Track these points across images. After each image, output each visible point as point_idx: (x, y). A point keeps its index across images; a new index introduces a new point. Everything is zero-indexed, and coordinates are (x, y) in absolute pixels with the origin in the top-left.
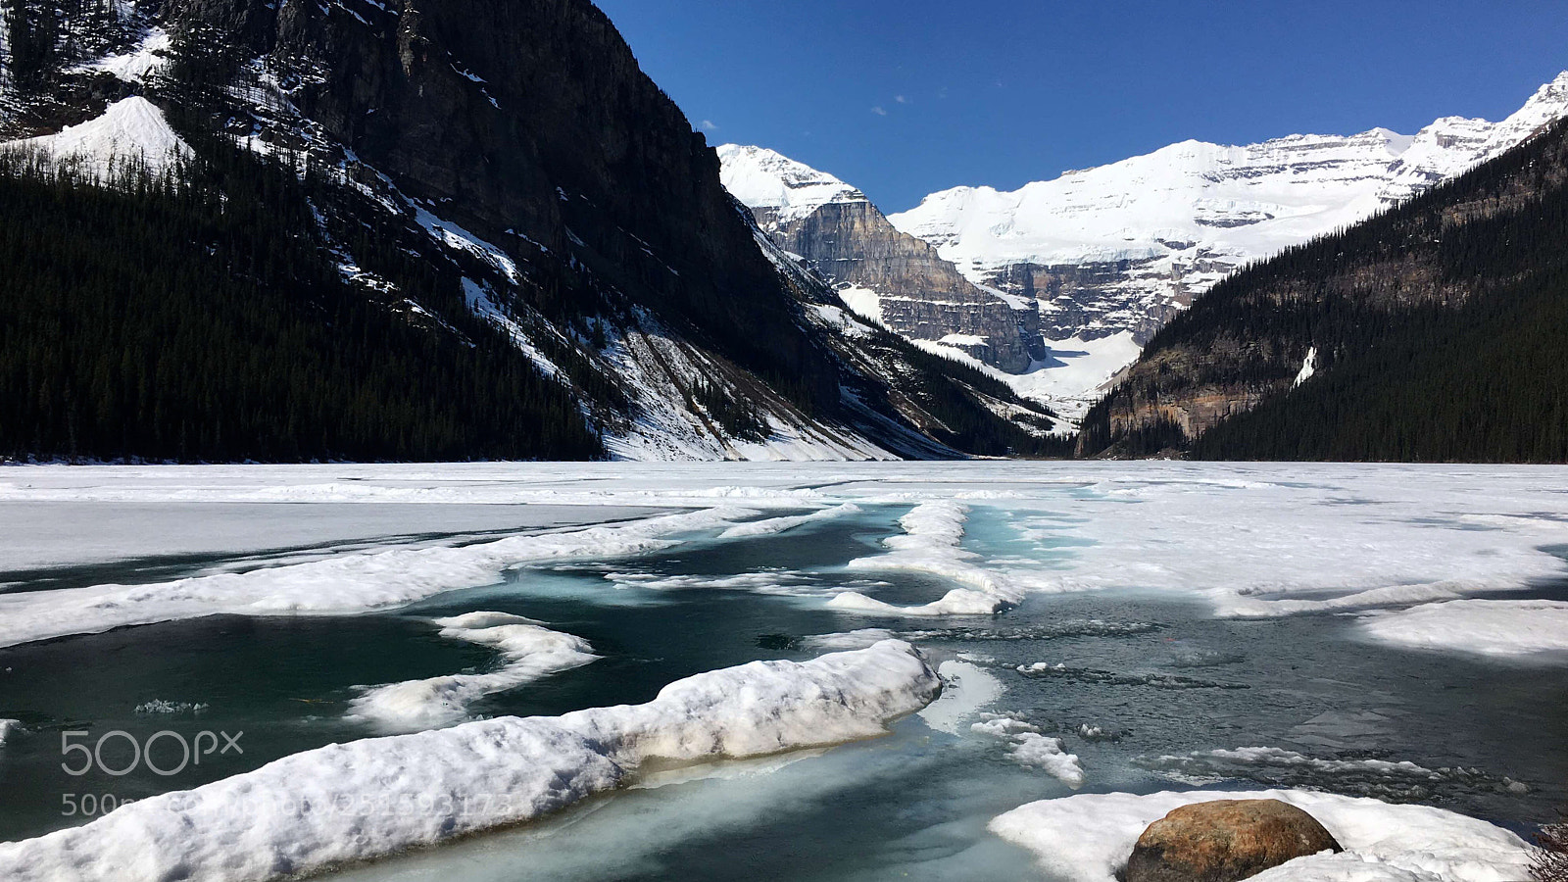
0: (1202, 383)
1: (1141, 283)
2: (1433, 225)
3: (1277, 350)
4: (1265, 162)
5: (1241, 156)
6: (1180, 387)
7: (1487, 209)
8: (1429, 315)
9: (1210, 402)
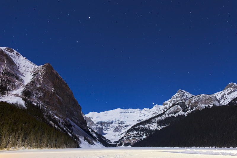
1: (114, 124)
4: (127, 111)
5: (125, 110)
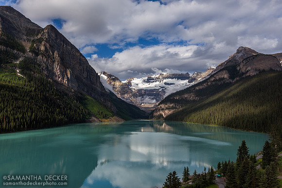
0: (166, 109)
2: (194, 89)
3: (175, 105)
6: (163, 109)
7: (201, 87)
8: (194, 101)
9: (167, 111)
